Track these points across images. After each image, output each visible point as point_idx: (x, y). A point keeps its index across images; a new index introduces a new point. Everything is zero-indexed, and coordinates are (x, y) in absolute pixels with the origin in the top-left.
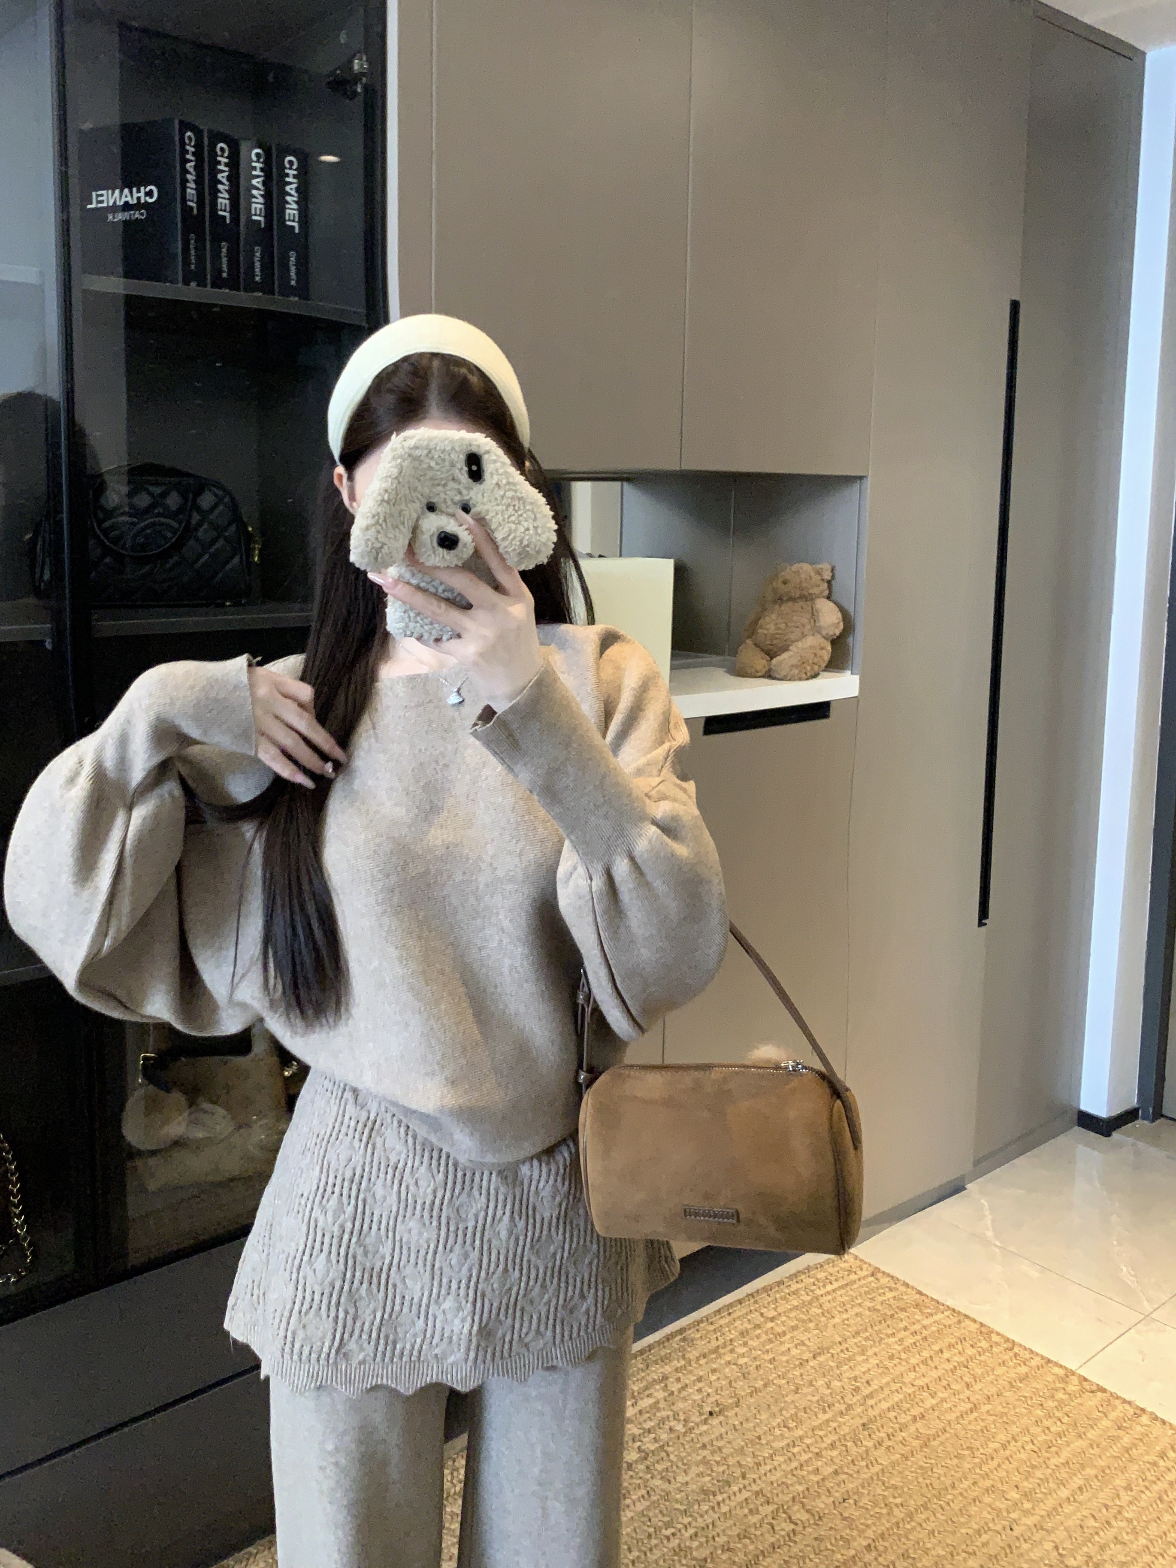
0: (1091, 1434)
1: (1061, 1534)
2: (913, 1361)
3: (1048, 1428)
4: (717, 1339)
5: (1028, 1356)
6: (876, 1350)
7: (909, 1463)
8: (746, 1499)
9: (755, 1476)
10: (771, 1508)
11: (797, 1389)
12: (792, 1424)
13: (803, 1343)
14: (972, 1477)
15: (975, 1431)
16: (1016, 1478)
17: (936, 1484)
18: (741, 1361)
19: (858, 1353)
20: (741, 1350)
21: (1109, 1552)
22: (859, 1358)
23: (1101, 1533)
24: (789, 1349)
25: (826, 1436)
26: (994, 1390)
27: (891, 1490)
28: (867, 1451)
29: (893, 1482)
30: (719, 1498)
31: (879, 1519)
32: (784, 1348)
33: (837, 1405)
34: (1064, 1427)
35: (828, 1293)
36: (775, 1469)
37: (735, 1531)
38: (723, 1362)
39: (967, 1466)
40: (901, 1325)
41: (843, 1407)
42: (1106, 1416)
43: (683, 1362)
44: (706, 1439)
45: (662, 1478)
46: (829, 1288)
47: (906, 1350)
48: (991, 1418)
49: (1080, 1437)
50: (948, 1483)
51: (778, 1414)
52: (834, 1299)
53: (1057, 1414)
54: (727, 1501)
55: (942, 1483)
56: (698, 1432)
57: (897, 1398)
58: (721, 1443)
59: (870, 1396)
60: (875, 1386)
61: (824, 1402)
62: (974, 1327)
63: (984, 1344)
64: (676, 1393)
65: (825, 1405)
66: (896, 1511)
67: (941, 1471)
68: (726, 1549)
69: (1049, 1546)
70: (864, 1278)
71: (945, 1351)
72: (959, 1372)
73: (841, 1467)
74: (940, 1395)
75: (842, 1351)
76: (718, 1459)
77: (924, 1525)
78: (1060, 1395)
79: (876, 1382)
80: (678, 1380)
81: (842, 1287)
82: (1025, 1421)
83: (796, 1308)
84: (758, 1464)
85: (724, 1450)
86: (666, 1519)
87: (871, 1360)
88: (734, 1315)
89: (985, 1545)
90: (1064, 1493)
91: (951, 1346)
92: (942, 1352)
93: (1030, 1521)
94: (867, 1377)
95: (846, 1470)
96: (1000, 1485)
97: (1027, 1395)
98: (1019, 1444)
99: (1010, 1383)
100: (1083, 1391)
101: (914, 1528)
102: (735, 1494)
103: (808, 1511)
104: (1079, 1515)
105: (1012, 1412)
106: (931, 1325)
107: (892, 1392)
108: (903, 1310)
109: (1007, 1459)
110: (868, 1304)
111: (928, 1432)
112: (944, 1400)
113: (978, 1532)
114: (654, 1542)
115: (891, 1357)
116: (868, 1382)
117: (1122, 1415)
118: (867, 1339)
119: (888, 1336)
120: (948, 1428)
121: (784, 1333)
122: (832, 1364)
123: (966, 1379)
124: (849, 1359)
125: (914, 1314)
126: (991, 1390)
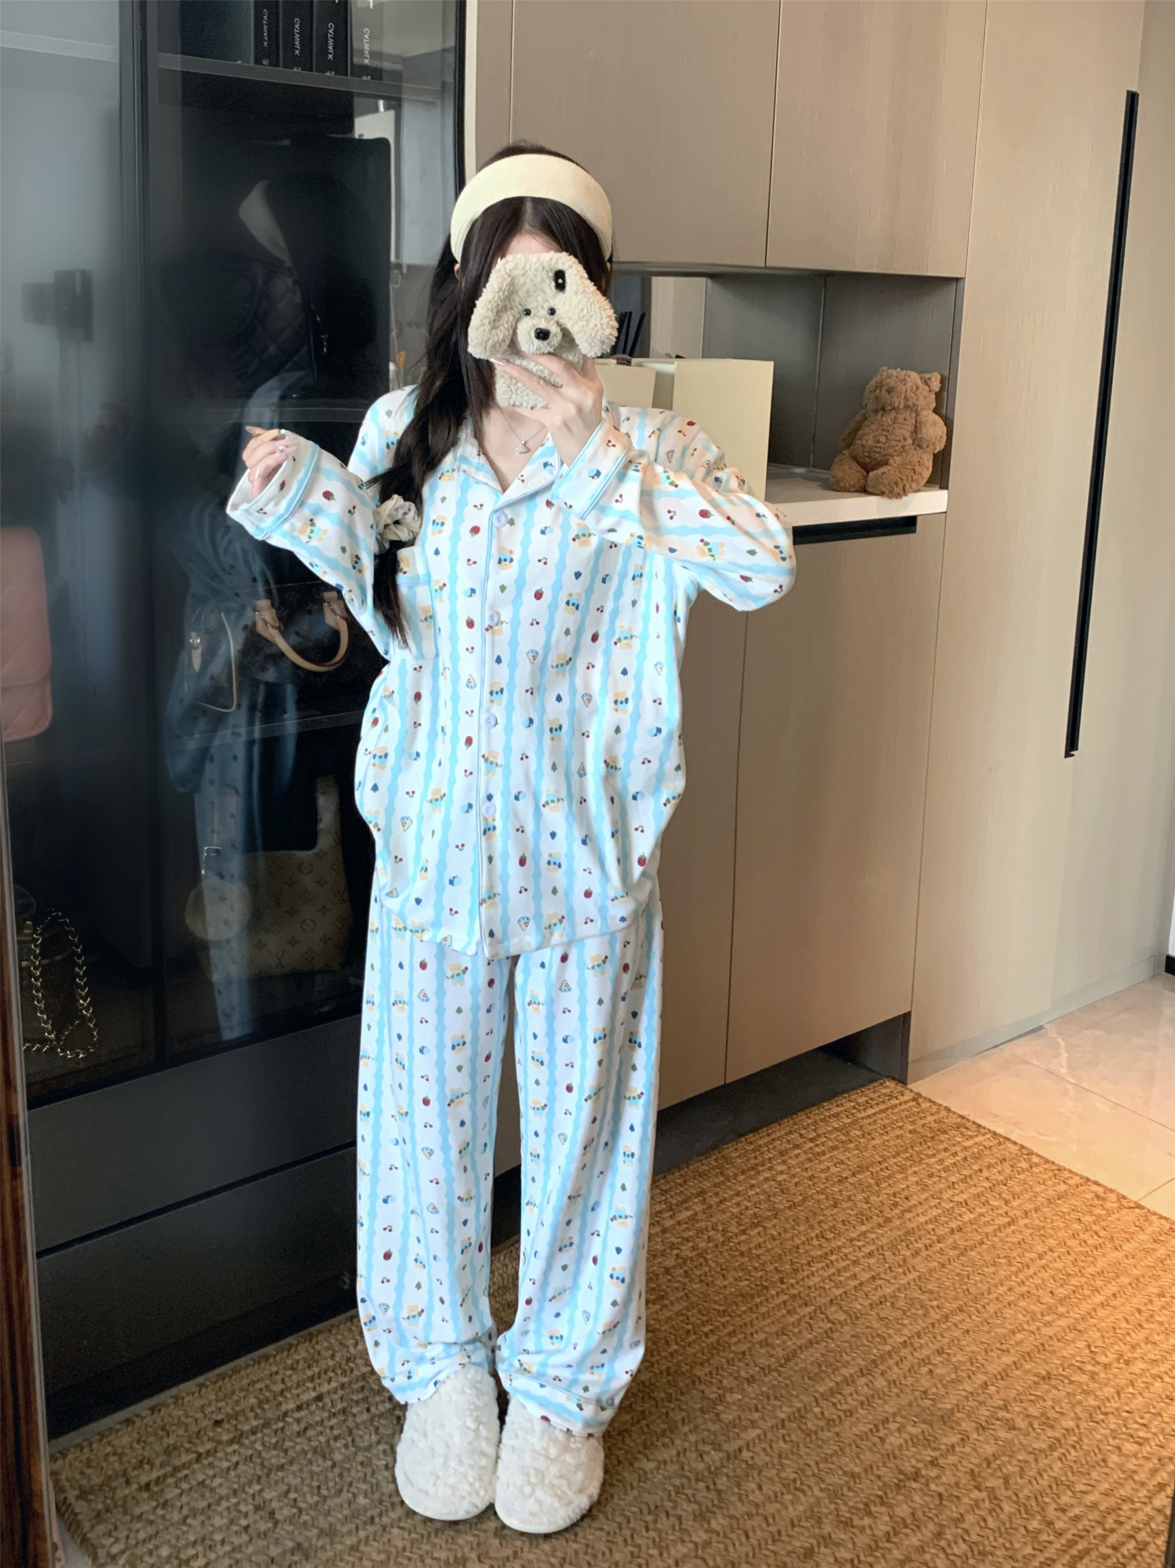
0: (1127, 1247)
1: (1095, 1334)
2: (953, 1179)
3: (1085, 1242)
4: (756, 1158)
6: (916, 1169)
7: (946, 1270)
8: (784, 1302)
9: (793, 1281)
10: (811, 1308)
11: (836, 1203)
12: (830, 1236)
13: (842, 1163)
14: (1007, 1284)
15: (1013, 1243)
16: (1052, 1285)
17: (972, 1290)
18: (780, 1178)
19: (898, 1172)
20: (780, 1168)
21: (1140, 1351)
22: (899, 1176)
23: (1133, 1335)
24: (828, 1168)
25: (864, 1246)
26: (1032, 1206)
27: (927, 1295)
28: (904, 1260)
29: (930, 1287)
30: (758, 1300)
31: (916, 1320)
32: (823, 1167)
33: (875, 1218)
34: (1101, 1240)
35: (869, 1116)
36: (813, 1274)
37: (774, 1329)
38: (761, 1178)
39: (1002, 1273)
40: (941, 1147)
41: (881, 1220)
42: (1142, 1229)
43: (722, 1178)
44: (744, 1248)
45: (701, 1281)
46: (870, 1112)
47: (946, 1169)
48: (1029, 1231)
49: (1116, 1249)
50: (986, 1288)
51: (816, 1226)
52: (875, 1122)
53: (1095, 1228)
54: (765, 1304)
55: (978, 1288)
56: (736, 1241)
57: (935, 1212)
58: (761, 1251)
59: (908, 1210)
60: (912, 1202)
61: (863, 1215)
62: (1014, 1149)
63: (1024, 1165)
64: (714, 1206)
65: (863, 1218)
66: (932, 1312)
67: (978, 1278)
68: (765, 1343)
69: (1081, 1344)
70: (906, 1102)
71: (985, 1170)
72: (998, 1190)
73: (878, 1274)
74: (979, 1210)
75: (882, 1170)
76: (756, 1265)
77: (960, 1326)
78: (1098, 1211)
79: (915, 1197)
80: (717, 1194)
81: (883, 1111)
82: (1062, 1234)
83: (836, 1129)
84: (796, 1271)
85: (762, 1257)
86: (705, 1318)
87: (910, 1178)
88: (774, 1136)
89: (1018, 1343)
90: (1098, 1299)
91: (989, 1166)
92: (981, 1171)
93: (1063, 1323)
94: (906, 1193)
95: (883, 1276)
96: (1035, 1291)
97: (1065, 1210)
98: (1056, 1255)
99: (1049, 1200)
100: (1121, 1207)
101: (949, 1329)
102: (772, 1296)
103: (845, 1312)
104: (1112, 1319)
105: (1050, 1226)
106: (971, 1147)
107: (931, 1207)
108: (945, 1132)
109: (1043, 1267)
110: (909, 1127)
111: (965, 1244)
112: (981, 1215)
113: (1014, 1332)
115: (931, 1176)
116: (907, 1198)
117: (1157, 1229)
118: (907, 1159)
119: (929, 1157)
120: (985, 1240)
121: (824, 1153)
122: (872, 1181)
123: (1004, 1195)
124: (889, 1177)
125: (955, 1136)
126: (1030, 1206)
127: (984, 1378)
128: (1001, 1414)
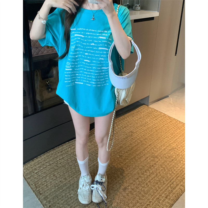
1: (177, 143)
2: (154, 119)
3: (175, 128)
5: (171, 118)
6: (149, 118)
7: (154, 134)
8: (131, 139)
9: (132, 136)
10: (135, 140)
11: (137, 124)
12: (137, 129)
13: (137, 117)
14: (164, 135)
15: (164, 129)
16: (170, 135)
18: (128, 120)
20: (128, 119)
22: (146, 119)
25: (142, 130)
27: (152, 138)
28: (148, 132)
29: (152, 136)
30: (126, 139)
31: (151, 141)
32: (134, 118)
35: (141, 110)
36: (135, 135)
37: (129, 144)
40: (152, 114)
41: (144, 126)
43: (119, 120)
44: (123, 131)
46: (141, 109)
47: (153, 118)
53: (176, 126)
55: (159, 136)
57: (152, 125)
58: (126, 132)
59: (148, 124)
62: (163, 114)
63: (165, 117)
66: (153, 140)
68: (128, 146)
69: (176, 144)
72: (161, 121)
74: (159, 124)
75: (143, 118)
76: (126, 134)
78: (176, 124)
80: (118, 123)
81: (143, 109)
82: (171, 127)
83: (136, 112)
89: (166, 145)
90: (177, 137)
91: (160, 117)
93: (173, 141)
94: (147, 122)
95: (145, 135)
96: (168, 136)
97: (171, 124)
98: (171, 131)
99: (169, 122)
100: (180, 123)
101: (156, 143)
102: (129, 139)
103: (140, 141)
104: (180, 140)
108: (152, 112)
109: (169, 133)
110: (147, 111)
111: (157, 129)
112: (159, 125)
113: (165, 143)
114: (117, 146)
115: (151, 119)
118: (147, 116)
120: (160, 129)
121: (134, 116)
122: (142, 120)
124: (145, 119)
126: (166, 123)
127: (161, 150)
128: (164, 156)
